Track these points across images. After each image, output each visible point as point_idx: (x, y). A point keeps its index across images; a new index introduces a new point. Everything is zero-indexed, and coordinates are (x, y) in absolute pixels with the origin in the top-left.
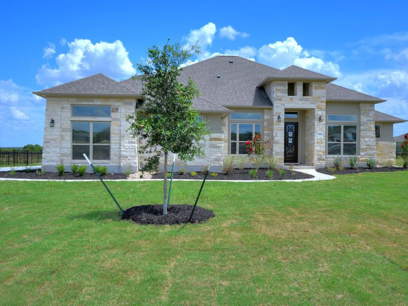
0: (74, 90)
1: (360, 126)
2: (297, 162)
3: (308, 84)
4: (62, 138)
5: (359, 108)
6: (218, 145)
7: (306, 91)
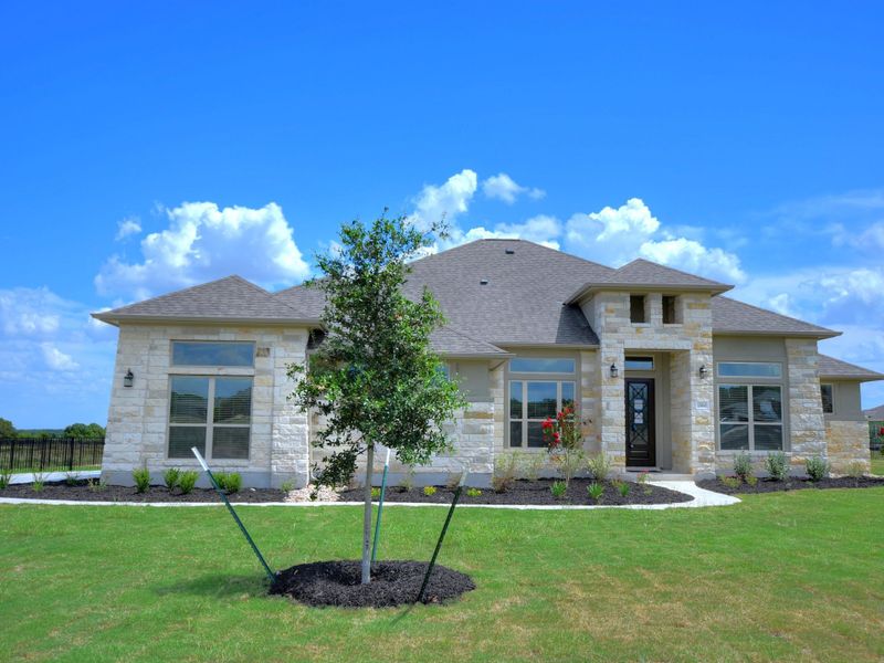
0: (177, 311)
1: (788, 387)
2: (654, 465)
3: (673, 298)
4: (148, 411)
5: (785, 349)
6: (484, 427)
7: (670, 312)
